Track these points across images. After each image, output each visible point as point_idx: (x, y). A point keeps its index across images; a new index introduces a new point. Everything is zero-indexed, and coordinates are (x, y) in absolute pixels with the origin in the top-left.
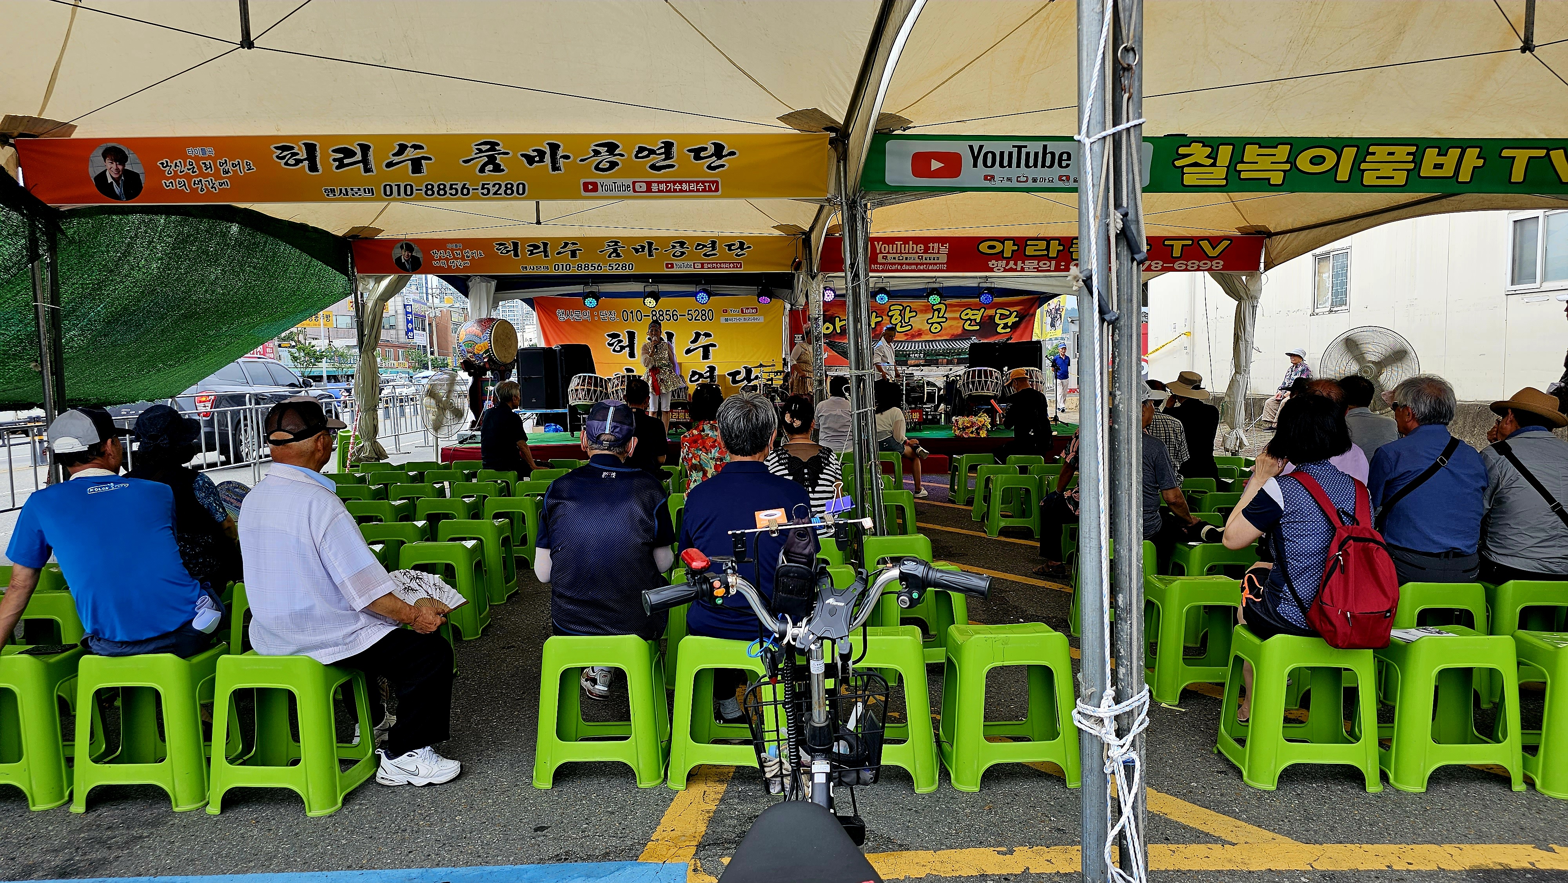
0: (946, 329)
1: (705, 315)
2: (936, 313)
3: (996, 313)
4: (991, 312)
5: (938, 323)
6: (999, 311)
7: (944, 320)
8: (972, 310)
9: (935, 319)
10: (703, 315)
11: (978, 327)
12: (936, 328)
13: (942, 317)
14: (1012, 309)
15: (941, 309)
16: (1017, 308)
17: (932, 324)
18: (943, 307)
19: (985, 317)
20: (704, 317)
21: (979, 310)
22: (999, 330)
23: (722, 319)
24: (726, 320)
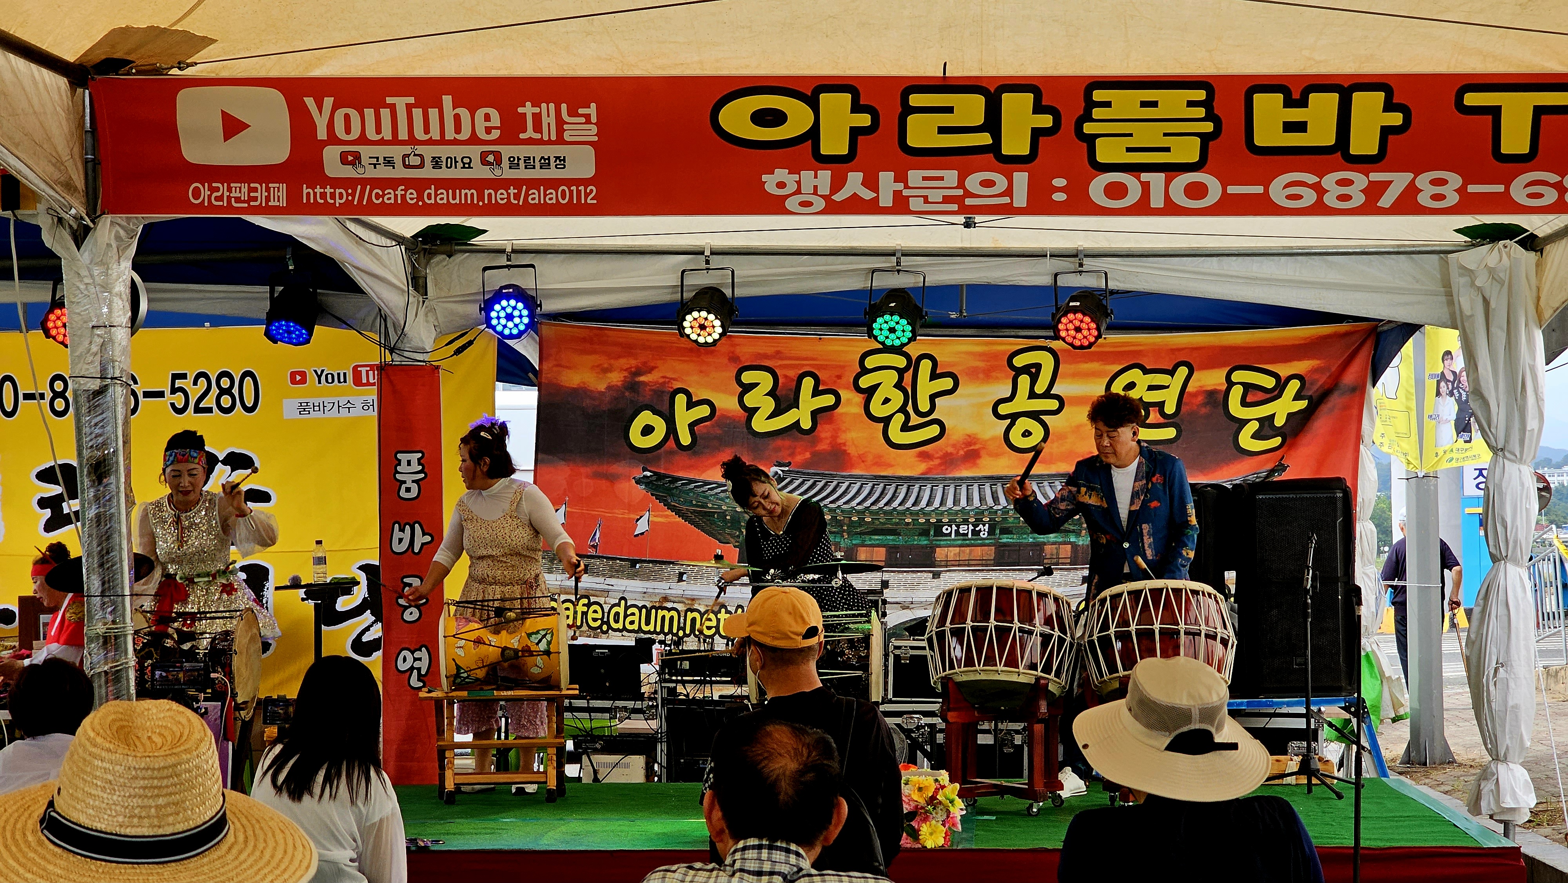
0: (1062, 437)
1: (228, 391)
2: (1024, 381)
3: (1231, 384)
4: (1213, 379)
5: (1035, 415)
6: (1237, 376)
7: (1054, 404)
8: (1146, 371)
9: (1022, 403)
10: (223, 392)
11: (1170, 433)
12: (1027, 434)
13: (1047, 395)
14: (1284, 370)
15: (1038, 366)
16: (1301, 367)
17: (1014, 417)
18: (1046, 361)
19: (1194, 395)
20: (226, 401)
21: (1172, 373)
22: (1246, 440)
23: (290, 407)
24: (303, 409)
